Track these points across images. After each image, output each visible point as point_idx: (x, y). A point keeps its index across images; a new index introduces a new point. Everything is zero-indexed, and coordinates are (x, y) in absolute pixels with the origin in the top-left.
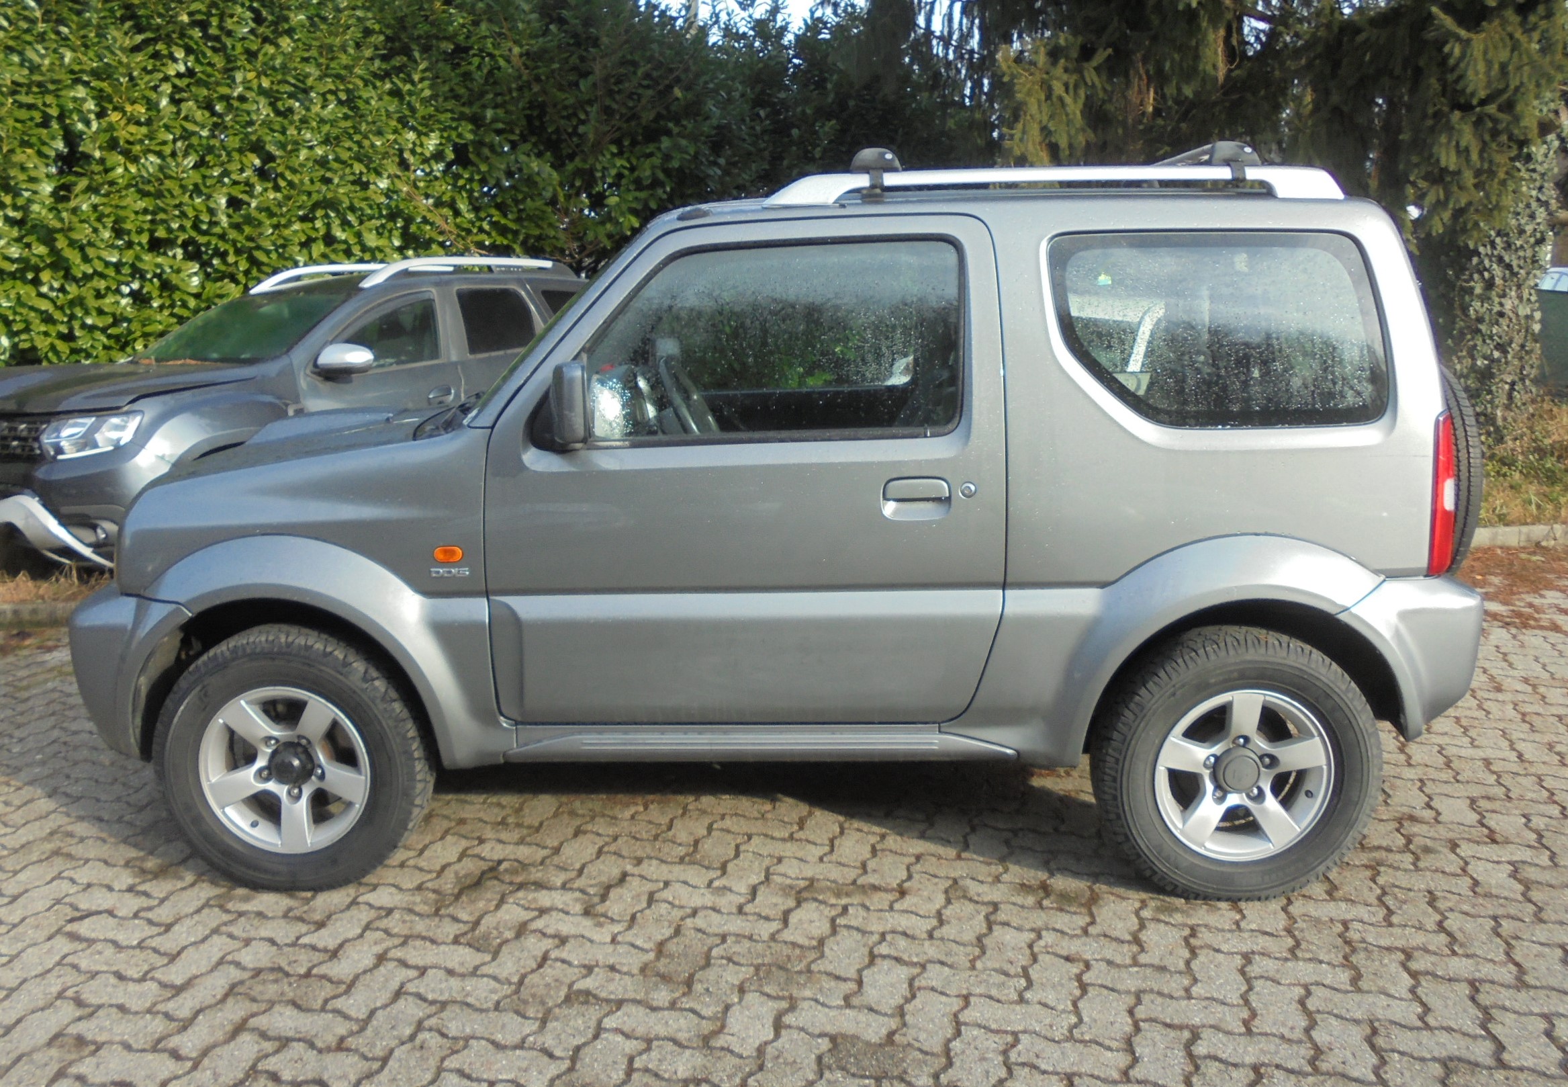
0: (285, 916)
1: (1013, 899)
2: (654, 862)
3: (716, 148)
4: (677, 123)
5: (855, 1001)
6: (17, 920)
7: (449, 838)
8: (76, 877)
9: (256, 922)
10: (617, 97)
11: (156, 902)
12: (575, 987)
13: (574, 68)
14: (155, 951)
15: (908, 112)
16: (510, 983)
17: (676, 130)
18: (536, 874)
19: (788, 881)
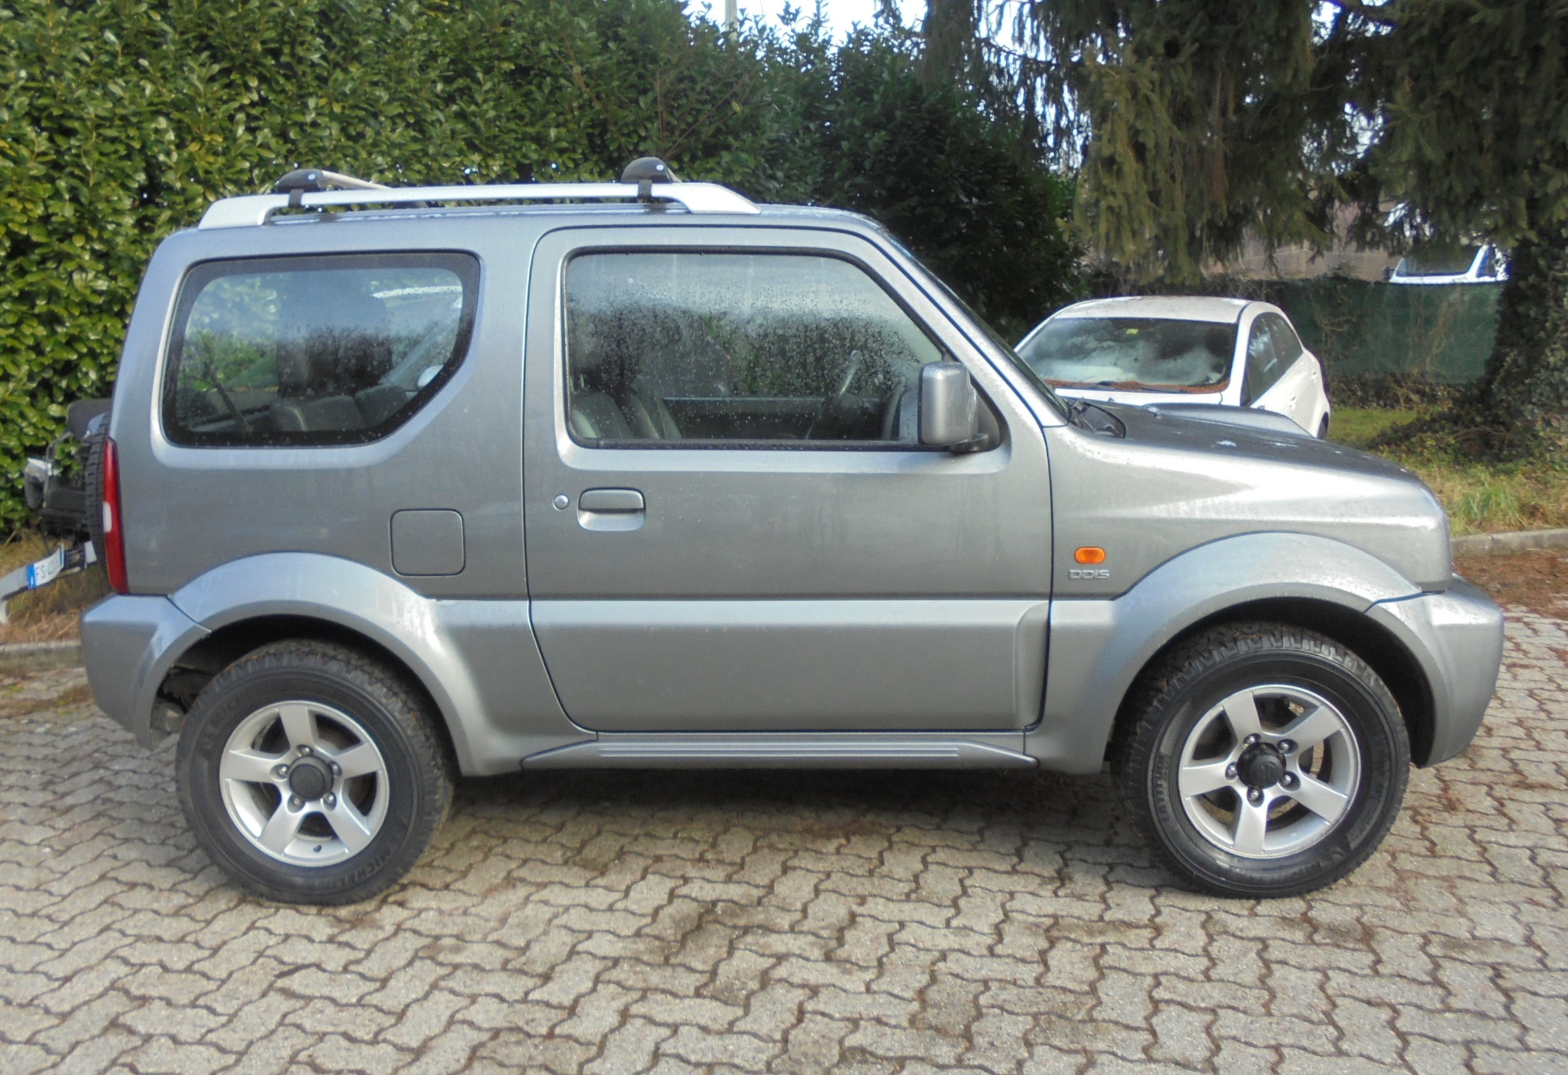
0: (504, 968)
1: (1280, 934)
2: (880, 900)
3: (773, 161)
4: (737, 137)
5: (1156, 1053)
6: (224, 976)
7: (650, 877)
8: (271, 927)
9: (474, 974)
10: (676, 113)
11: (362, 955)
12: (847, 1044)
13: (633, 86)
14: (379, 1009)
15: (953, 122)
16: (774, 1041)
17: (736, 144)
18: (759, 917)
19: (1031, 919)
